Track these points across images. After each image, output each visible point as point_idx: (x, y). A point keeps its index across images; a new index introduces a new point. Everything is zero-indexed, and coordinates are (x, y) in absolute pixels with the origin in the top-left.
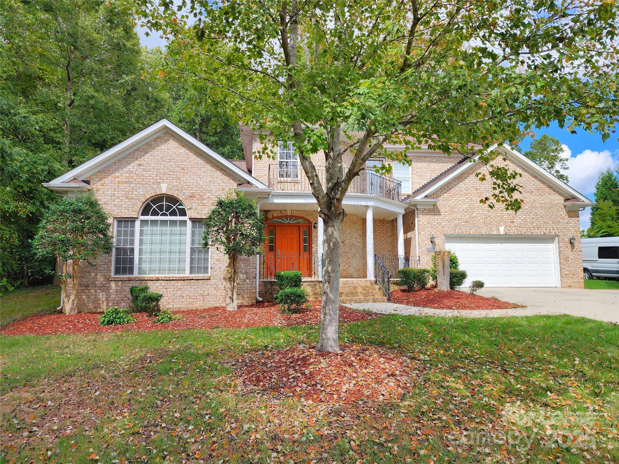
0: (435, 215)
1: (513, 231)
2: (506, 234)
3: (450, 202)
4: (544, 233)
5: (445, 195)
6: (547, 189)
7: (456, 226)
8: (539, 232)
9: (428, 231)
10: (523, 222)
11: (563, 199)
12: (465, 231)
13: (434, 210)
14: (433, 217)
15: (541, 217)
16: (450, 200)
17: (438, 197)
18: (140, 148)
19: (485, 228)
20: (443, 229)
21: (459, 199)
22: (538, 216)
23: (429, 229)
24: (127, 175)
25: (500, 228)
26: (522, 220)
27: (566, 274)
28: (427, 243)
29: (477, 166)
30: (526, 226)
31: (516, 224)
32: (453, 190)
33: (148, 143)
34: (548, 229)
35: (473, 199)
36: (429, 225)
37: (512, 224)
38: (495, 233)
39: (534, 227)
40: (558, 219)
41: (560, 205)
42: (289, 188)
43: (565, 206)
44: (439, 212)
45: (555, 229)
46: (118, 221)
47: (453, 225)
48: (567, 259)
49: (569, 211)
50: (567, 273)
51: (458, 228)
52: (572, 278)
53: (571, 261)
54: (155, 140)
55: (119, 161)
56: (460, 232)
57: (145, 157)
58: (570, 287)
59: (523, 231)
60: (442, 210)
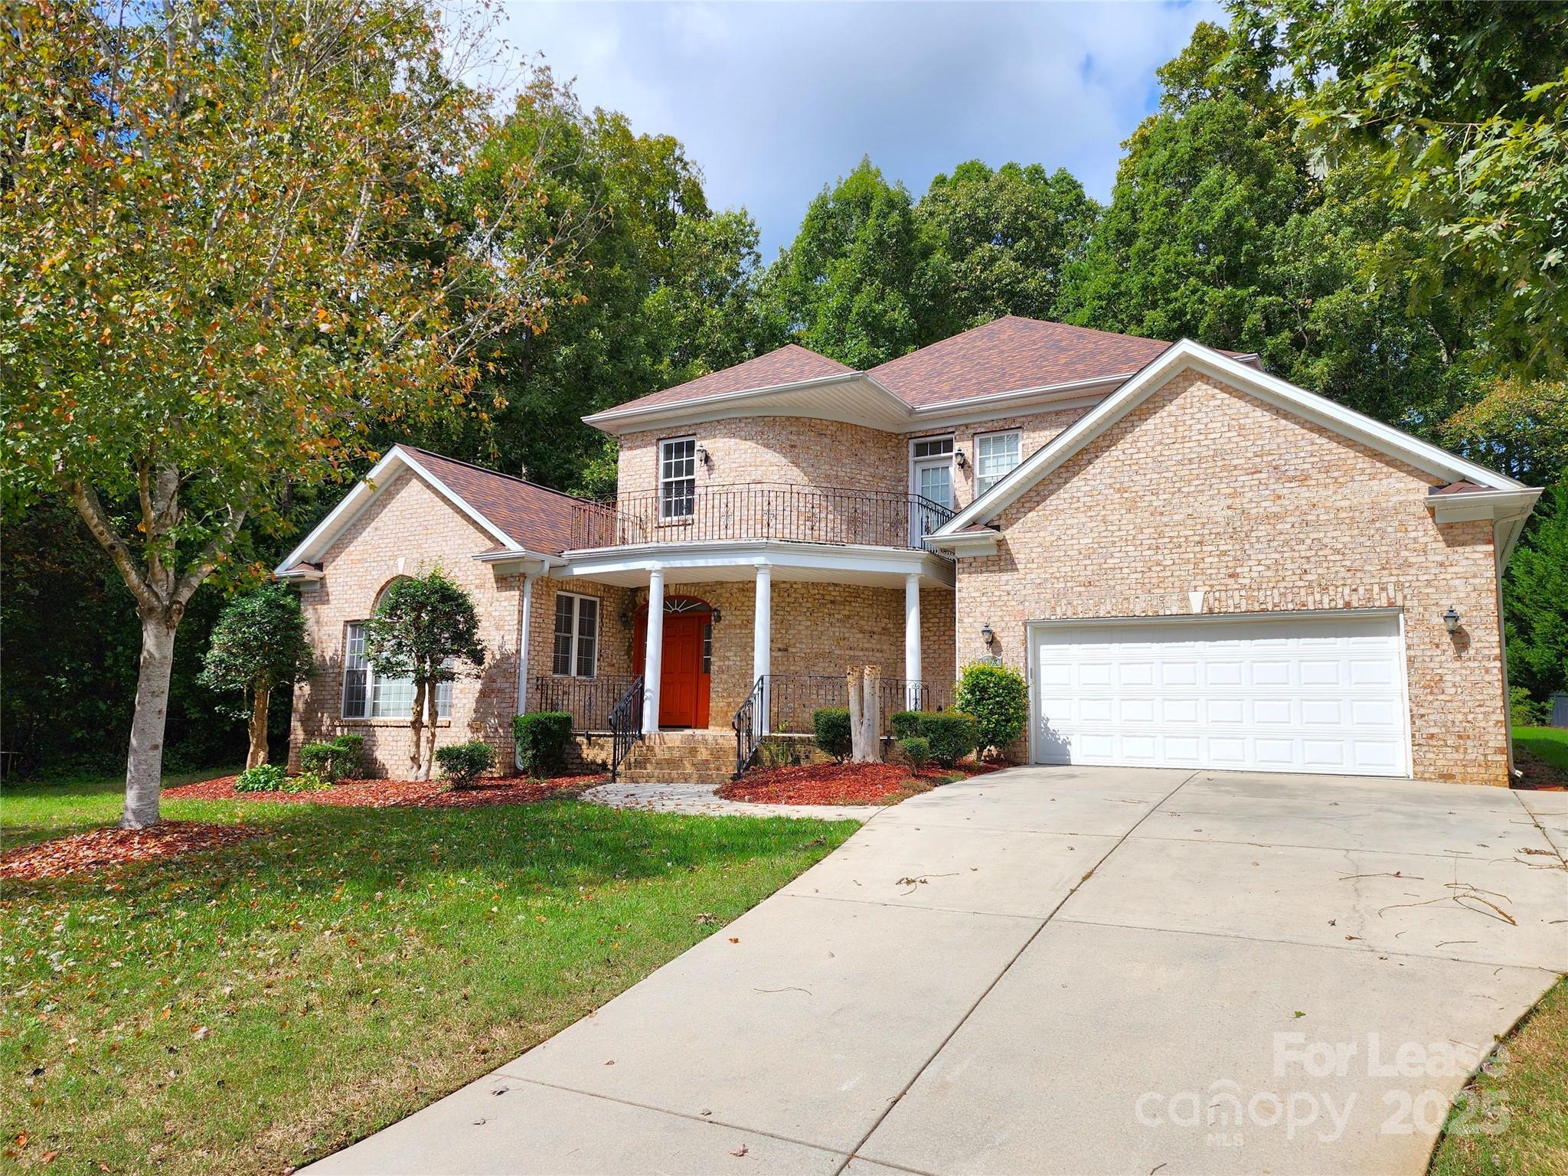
0: (1001, 571)
1: (1235, 602)
2: (1211, 611)
3: (1042, 534)
4: (1348, 604)
5: (1030, 515)
6: (1363, 463)
7: (1057, 596)
8: (1326, 600)
9: (982, 614)
10: (1267, 574)
11: (1424, 486)
12: (1083, 608)
13: (1001, 559)
14: (995, 577)
15: (1338, 552)
16: (1045, 528)
17: (1010, 523)
18: (377, 500)
19: (1142, 597)
20: (1021, 607)
21: (1069, 522)
22: (1327, 551)
23: (984, 609)
24: (362, 548)
25: (1191, 595)
26: (1268, 568)
27: (1432, 736)
28: (978, 645)
29: (1122, 425)
30: (1282, 584)
31: (1247, 581)
32: (1053, 501)
33: (386, 490)
34: (1361, 590)
35: (1110, 518)
36: (984, 599)
37: (1231, 581)
38: (1175, 610)
39: (1310, 586)
40: (1404, 553)
41: (1413, 509)
42: (675, 537)
43: (1432, 511)
44: (1013, 562)
45: (1391, 587)
46: (351, 626)
47: (1048, 596)
48: (1435, 685)
49: (1450, 526)
50: (1434, 730)
51: (1064, 602)
52: (1457, 749)
53: (1452, 691)
54: (395, 483)
55: (354, 525)
56: (1069, 614)
57: (382, 515)
58: (1446, 777)
59: (1271, 599)
60: (1020, 556)
